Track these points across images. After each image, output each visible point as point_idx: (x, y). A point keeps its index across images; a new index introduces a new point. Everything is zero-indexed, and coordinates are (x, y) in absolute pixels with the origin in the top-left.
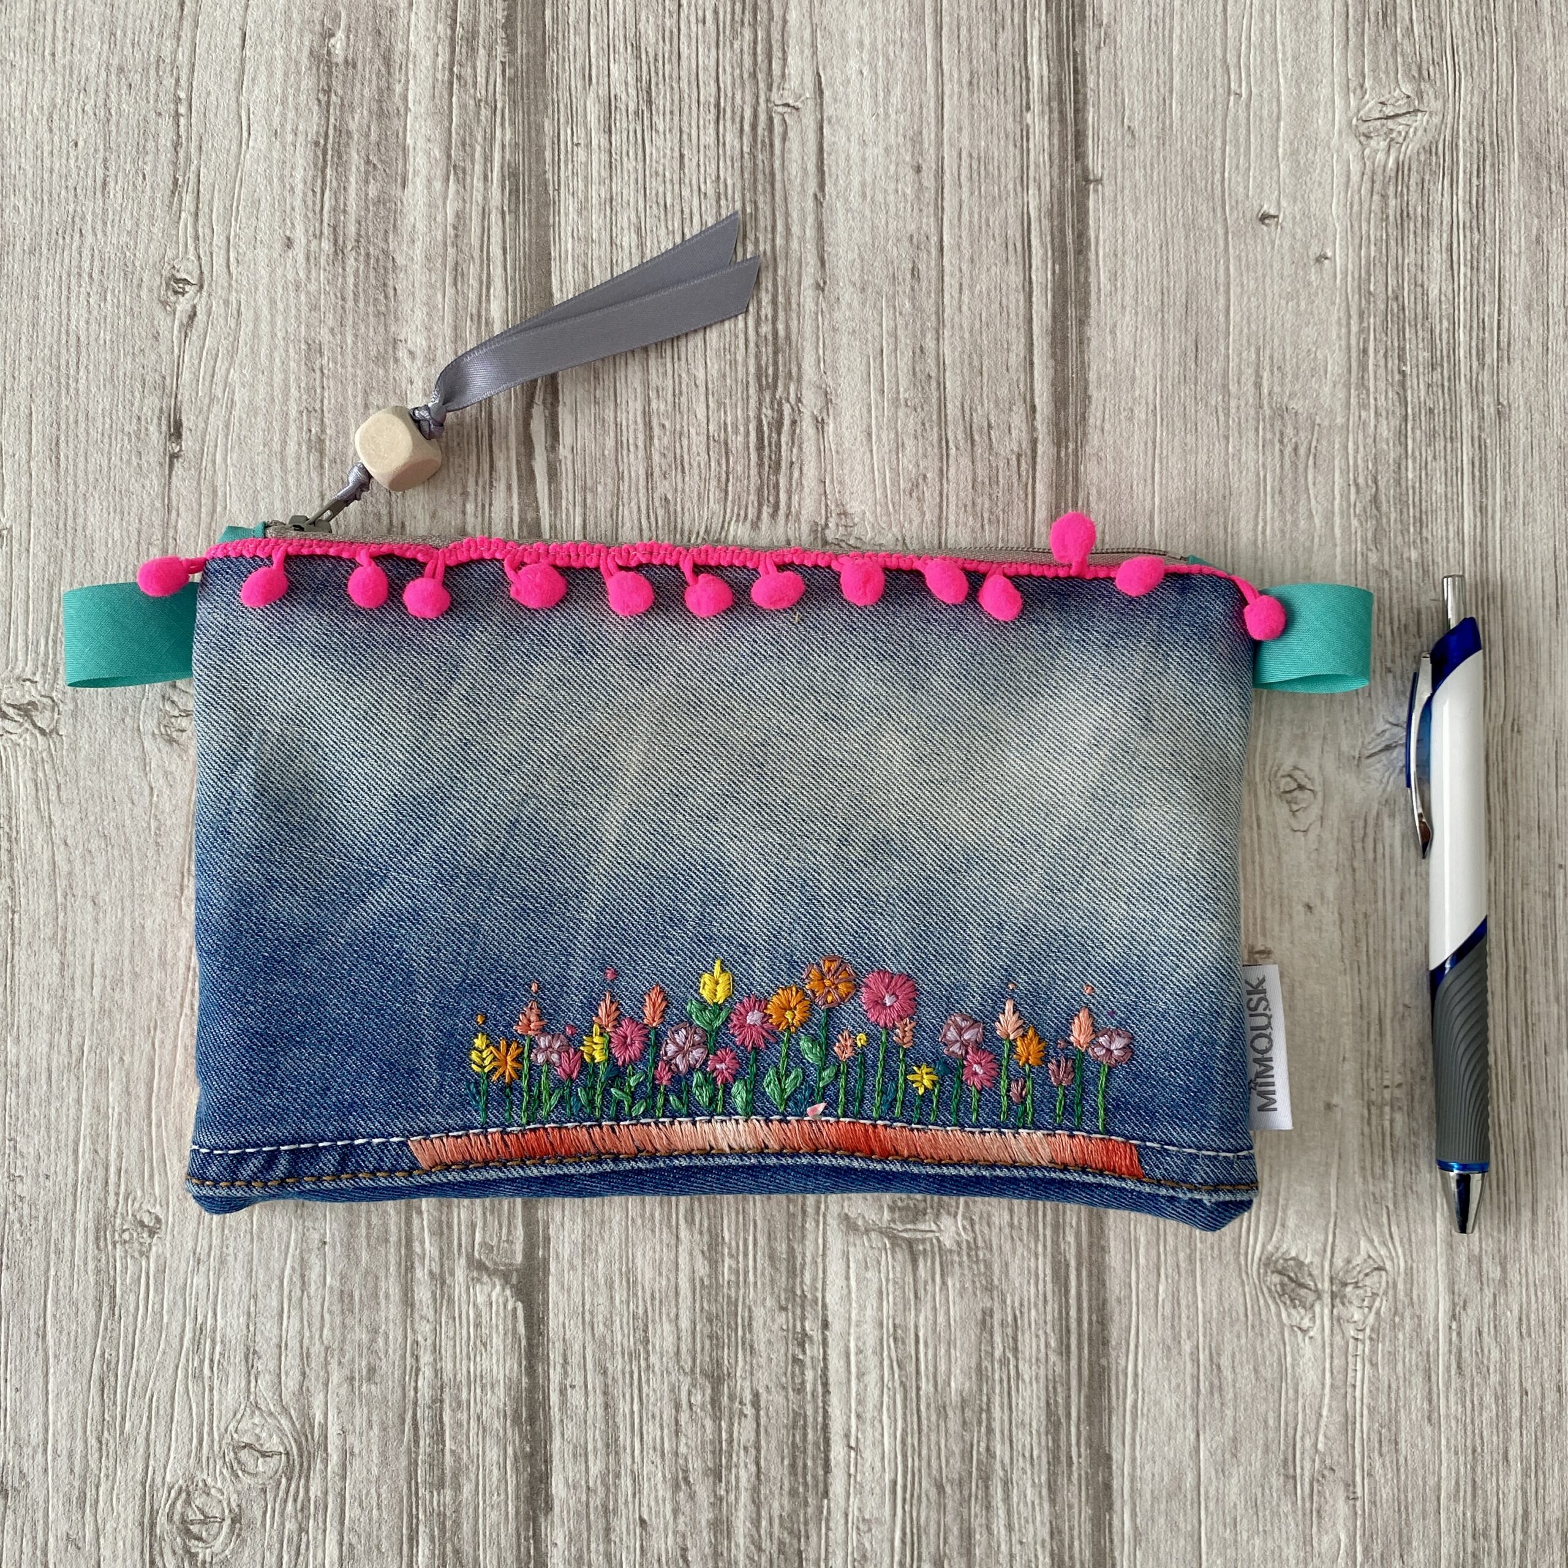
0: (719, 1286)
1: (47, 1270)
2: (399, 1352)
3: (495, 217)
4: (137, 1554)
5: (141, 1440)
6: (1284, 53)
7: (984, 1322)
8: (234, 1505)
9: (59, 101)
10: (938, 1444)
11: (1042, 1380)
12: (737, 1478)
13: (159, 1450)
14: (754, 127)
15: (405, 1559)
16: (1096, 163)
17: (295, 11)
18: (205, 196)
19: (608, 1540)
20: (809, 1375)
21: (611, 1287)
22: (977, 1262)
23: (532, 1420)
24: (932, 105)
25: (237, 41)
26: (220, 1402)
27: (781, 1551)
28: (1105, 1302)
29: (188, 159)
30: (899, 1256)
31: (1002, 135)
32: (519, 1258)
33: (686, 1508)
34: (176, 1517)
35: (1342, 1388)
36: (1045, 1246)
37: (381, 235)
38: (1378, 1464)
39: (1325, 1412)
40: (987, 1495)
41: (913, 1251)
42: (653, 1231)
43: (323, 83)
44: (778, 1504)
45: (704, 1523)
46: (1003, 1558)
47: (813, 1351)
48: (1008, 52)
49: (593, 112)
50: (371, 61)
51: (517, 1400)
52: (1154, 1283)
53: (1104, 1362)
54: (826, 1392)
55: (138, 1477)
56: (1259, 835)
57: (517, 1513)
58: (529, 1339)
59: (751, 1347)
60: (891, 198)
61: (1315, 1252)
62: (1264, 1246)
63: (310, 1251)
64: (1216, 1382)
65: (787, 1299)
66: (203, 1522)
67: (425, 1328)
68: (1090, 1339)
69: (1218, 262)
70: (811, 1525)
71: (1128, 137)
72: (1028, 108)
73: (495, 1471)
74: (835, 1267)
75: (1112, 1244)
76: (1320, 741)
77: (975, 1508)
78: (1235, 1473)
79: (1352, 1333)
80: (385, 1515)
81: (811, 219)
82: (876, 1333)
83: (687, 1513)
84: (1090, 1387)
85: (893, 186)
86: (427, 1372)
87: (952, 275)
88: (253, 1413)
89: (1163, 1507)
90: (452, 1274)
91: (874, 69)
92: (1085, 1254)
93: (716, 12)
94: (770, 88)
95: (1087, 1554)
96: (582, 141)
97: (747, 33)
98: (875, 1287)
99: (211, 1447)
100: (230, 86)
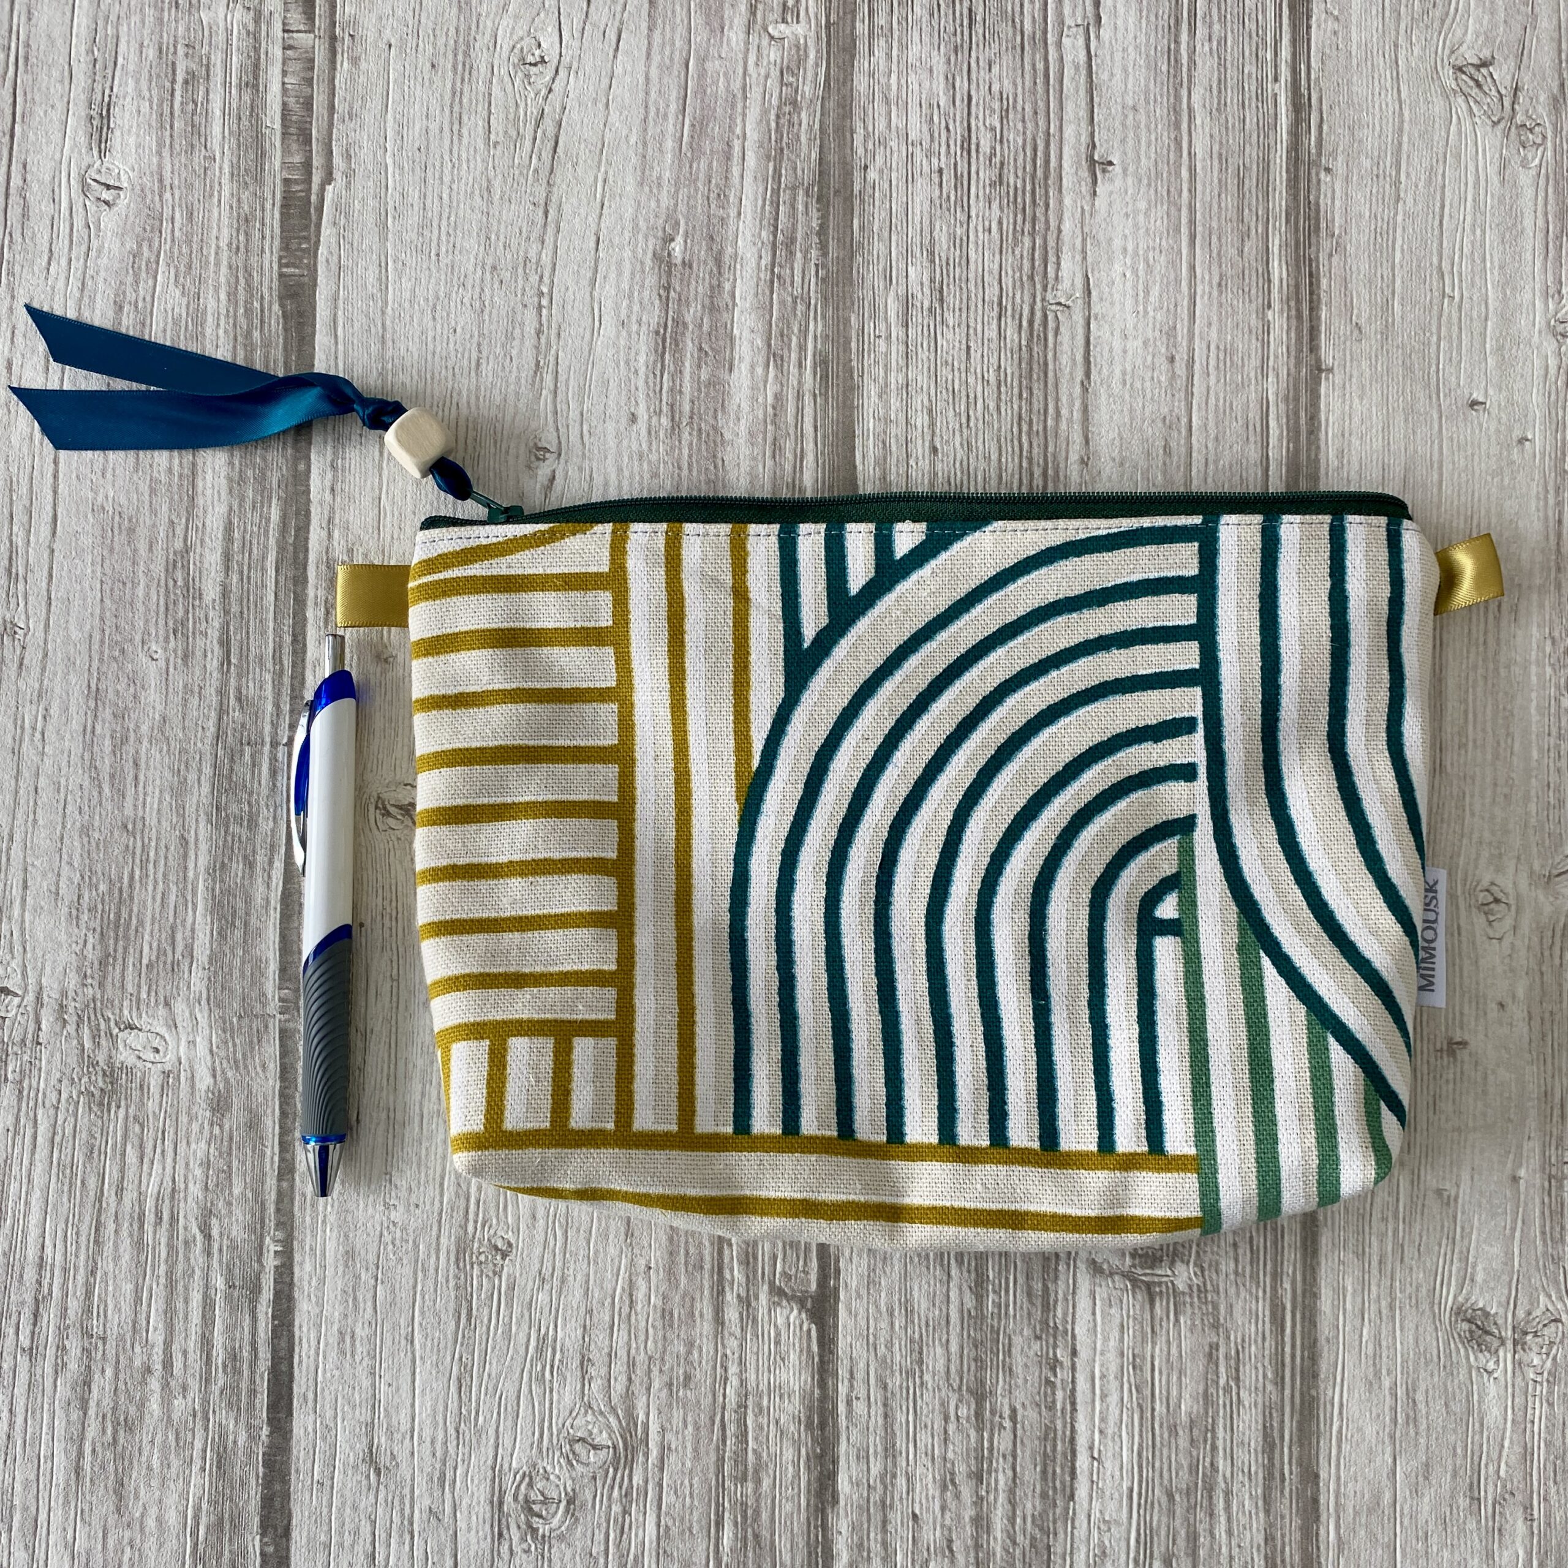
0: (983, 1317)
1: (415, 1287)
2: (711, 1363)
3: (808, 399)
4: (488, 1526)
5: (492, 1432)
6: (1492, 263)
7: (1210, 1354)
8: (569, 1489)
9: (442, 294)
10: (1169, 1457)
11: (1260, 1406)
12: (996, 1481)
13: (506, 1440)
14: (1031, 323)
15: (713, 1540)
16: (1328, 354)
17: (641, 219)
18: (562, 378)
19: (884, 1530)
20: (1059, 1395)
21: (891, 1314)
22: (1206, 1303)
23: (823, 1425)
24: (1185, 303)
25: (593, 245)
26: (559, 1402)
27: (1032, 1546)
28: (1315, 1341)
29: (549, 345)
30: (1139, 1297)
31: (1246, 329)
32: (814, 1286)
33: (952, 1504)
34: (521, 1498)
35: (1522, 1423)
36: (1265, 1292)
37: (711, 413)
38: (1553, 1491)
39: (1507, 1444)
40: (1211, 1504)
41: (1150, 1293)
42: (928, 1268)
43: (664, 281)
44: (1030, 1505)
45: (967, 1519)
46: (1224, 1559)
47: (1063, 1374)
48: (1253, 258)
49: (893, 308)
50: (705, 262)
51: (810, 1409)
52: (1358, 1326)
53: (1314, 1393)
54: (1074, 1410)
55: (490, 1463)
56: (1460, 942)
57: (808, 1505)
58: (821, 1356)
59: (1010, 1370)
60: (1148, 384)
61: (1500, 1304)
62: (1455, 1297)
63: (637, 1275)
64: (1411, 1414)
65: (1041, 1330)
66: (543, 1503)
67: (733, 1343)
68: (1302, 1372)
69: (1432, 443)
70: (1059, 1524)
71: (1356, 333)
72: (1269, 307)
73: (790, 1469)
74: (1083, 1303)
75: (1323, 1291)
76: (1514, 861)
77: (1200, 1515)
78: (1426, 1492)
79: (1532, 1376)
80: (696, 1503)
81: (1078, 404)
82: (1118, 1361)
83: (953, 1509)
84: (1301, 1414)
85: (1149, 374)
86: (734, 1381)
87: (1199, 452)
88: (586, 1412)
89: (1363, 1521)
90: (757, 1298)
91: (1135, 272)
92: (1299, 1299)
93: (1000, 223)
94: (1045, 288)
95: (1297, 1558)
96: (883, 334)
97: (1027, 241)
98: (1118, 1321)
99: (551, 1440)
100: (585, 282)
